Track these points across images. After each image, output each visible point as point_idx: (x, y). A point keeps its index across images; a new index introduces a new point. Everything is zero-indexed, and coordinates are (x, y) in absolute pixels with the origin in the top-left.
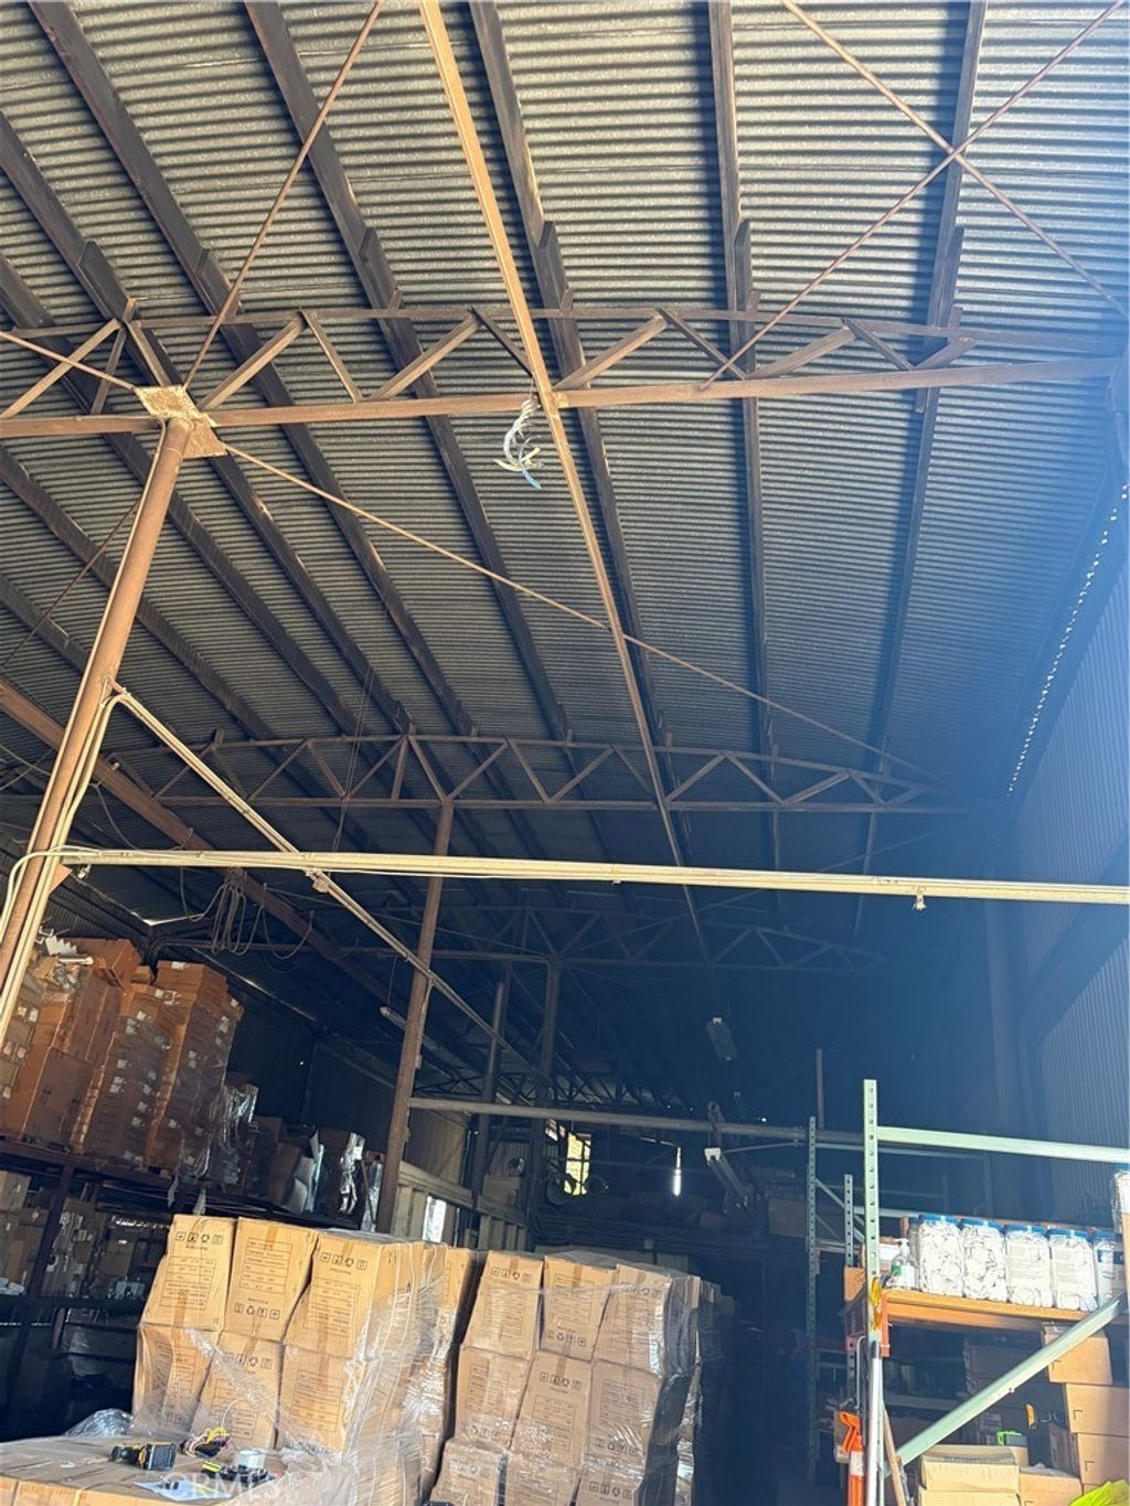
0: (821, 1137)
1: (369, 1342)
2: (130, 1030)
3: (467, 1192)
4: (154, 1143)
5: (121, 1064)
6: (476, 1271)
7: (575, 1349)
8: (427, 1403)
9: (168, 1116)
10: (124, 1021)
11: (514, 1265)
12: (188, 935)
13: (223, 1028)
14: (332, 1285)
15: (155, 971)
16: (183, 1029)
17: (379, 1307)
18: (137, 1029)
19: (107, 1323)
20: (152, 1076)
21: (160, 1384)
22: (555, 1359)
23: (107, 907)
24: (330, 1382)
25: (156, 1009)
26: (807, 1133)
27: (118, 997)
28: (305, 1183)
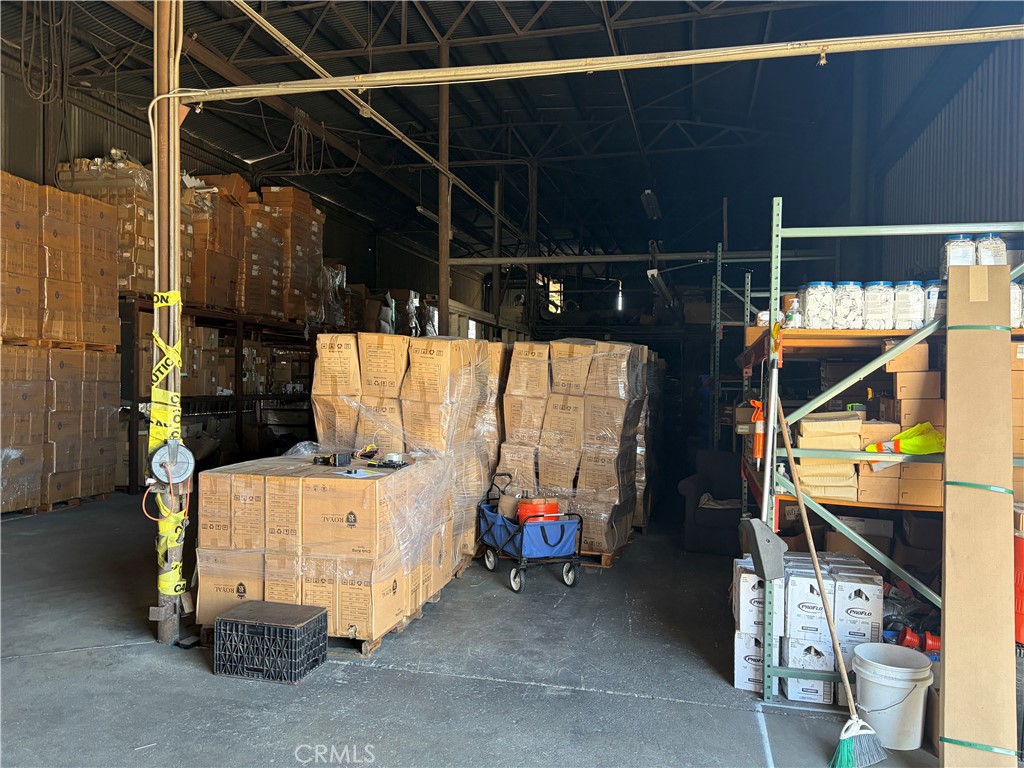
0: (725, 256)
1: (451, 395)
2: (254, 235)
3: (491, 316)
4: (289, 305)
5: (254, 257)
6: (507, 355)
7: (573, 390)
8: (488, 425)
9: (293, 287)
10: (249, 229)
11: (531, 348)
12: (276, 168)
13: (315, 229)
14: (424, 365)
15: (260, 194)
16: (288, 232)
17: (454, 375)
18: (259, 234)
19: (286, 407)
20: (276, 263)
21: (331, 425)
22: (562, 397)
23: (216, 153)
24: (432, 417)
25: (268, 220)
26: (717, 255)
27: (241, 213)
28: (388, 322)
